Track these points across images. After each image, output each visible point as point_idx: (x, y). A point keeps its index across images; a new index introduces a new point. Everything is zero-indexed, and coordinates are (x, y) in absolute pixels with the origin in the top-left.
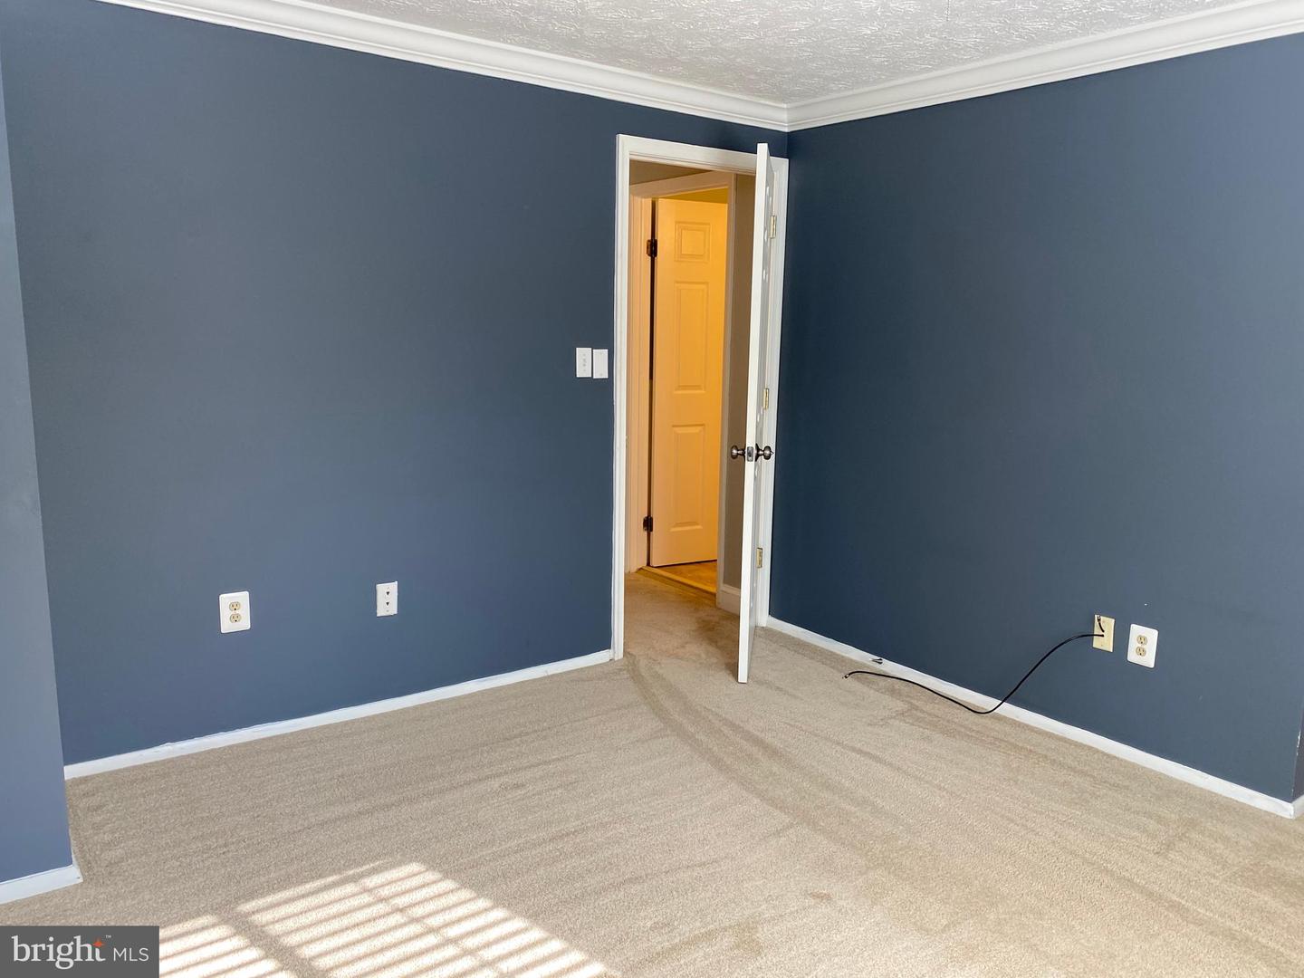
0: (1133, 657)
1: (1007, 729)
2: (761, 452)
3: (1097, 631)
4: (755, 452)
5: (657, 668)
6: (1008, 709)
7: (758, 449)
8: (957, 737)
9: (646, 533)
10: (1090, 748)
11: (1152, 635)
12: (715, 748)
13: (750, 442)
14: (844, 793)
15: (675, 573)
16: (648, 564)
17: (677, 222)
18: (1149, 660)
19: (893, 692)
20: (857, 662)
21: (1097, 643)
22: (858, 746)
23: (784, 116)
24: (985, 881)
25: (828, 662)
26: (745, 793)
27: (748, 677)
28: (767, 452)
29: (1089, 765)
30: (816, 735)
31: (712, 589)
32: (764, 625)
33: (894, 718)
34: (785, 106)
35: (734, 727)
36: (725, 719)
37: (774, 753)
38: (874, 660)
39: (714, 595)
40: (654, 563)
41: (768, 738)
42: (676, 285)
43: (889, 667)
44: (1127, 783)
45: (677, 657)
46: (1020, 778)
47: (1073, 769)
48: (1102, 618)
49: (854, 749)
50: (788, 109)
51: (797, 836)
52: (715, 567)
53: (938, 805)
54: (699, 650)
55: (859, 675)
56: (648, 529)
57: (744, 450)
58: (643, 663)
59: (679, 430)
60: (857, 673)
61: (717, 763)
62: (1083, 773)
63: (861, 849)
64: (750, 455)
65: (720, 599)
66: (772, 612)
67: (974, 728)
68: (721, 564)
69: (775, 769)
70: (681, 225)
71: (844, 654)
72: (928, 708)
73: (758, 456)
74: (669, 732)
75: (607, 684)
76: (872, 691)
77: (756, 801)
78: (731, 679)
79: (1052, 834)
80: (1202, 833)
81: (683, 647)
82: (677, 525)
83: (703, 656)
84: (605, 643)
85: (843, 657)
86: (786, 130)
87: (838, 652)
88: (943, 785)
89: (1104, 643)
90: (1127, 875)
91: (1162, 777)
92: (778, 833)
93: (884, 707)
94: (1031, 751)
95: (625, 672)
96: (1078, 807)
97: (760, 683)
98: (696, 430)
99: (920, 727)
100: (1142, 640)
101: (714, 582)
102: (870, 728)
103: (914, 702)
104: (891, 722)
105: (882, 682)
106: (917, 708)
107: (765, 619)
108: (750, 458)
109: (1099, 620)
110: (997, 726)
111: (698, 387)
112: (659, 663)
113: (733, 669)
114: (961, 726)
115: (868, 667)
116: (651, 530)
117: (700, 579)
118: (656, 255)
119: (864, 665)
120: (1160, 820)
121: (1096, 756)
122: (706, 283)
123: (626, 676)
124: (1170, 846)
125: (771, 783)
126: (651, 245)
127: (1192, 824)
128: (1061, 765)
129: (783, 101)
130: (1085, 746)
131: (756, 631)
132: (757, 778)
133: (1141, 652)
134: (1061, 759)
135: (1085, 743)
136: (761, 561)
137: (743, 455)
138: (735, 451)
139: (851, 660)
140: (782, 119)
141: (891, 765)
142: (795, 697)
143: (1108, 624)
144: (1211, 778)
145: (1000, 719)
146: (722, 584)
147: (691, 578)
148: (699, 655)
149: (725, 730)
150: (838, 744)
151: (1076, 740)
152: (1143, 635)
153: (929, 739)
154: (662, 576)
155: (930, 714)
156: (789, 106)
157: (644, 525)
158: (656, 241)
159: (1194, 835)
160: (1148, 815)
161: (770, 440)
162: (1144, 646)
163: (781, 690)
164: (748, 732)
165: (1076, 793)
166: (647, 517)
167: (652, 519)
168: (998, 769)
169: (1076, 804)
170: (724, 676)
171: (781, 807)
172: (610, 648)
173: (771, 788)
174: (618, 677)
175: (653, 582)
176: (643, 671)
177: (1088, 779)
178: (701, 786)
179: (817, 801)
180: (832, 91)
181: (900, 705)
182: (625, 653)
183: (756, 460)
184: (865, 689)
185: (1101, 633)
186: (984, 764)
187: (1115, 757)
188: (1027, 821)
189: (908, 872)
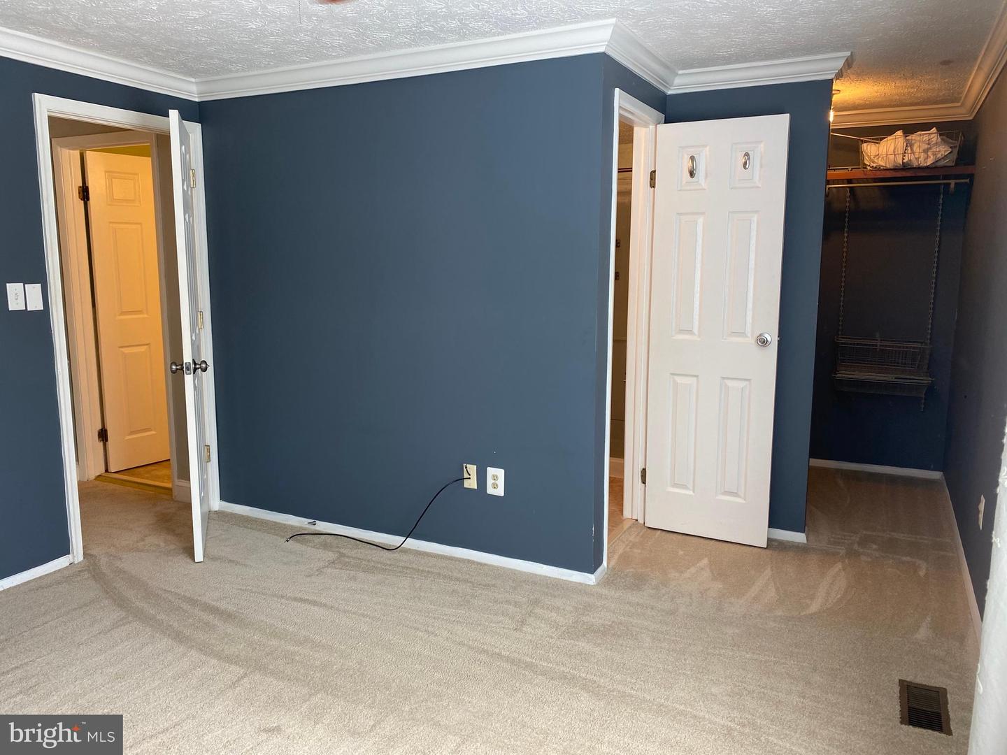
0: (490, 491)
1: (411, 557)
2: (198, 366)
3: (466, 476)
4: (192, 366)
5: (118, 563)
6: (412, 543)
7: (195, 364)
8: (375, 572)
9: (102, 443)
10: (469, 561)
11: (501, 473)
12: (176, 624)
13: (187, 358)
14: (289, 637)
15: (133, 475)
16: (107, 471)
17: (106, 172)
18: (500, 491)
19: (325, 546)
20: (296, 527)
21: (467, 484)
22: (299, 595)
23: (194, 88)
24: (401, 681)
25: (273, 531)
26: (203, 658)
27: (204, 557)
28: (204, 366)
29: (468, 574)
30: (263, 594)
31: (169, 485)
32: (217, 509)
33: (327, 567)
34: (193, 80)
35: (192, 602)
36: (184, 596)
37: (228, 617)
38: (309, 523)
39: (170, 490)
40: (112, 469)
41: (223, 605)
42: (111, 225)
43: (322, 526)
44: (494, 582)
45: (138, 550)
46: (422, 594)
47: (457, 579)
48: (468, 466)
49: (295, 599)
50: (196, 83)
51: (250, 683)
52: (170, 464)
53: (363, 629)
54: (157, 540)
55: (298, 537)
56: (103, 440)
57: (182, 365)
58: (104, 560)
59: (126, 351)
60: (297, 535)
61: (179, 637)
62: (466, 581)
63: (304, 681)
64: (188, 369)
65: (175, 493)
66: (224, 497)
67: (388, 562)
68: (174, 463)
69: (229, 630)
70: (110, 174)
71: (285, 522)
72: (353, 553)
73: (195, 370)
74: (130, 619)
75: (67, 587)
76: (309, 548)
77: (214, 661)
78: (189, 560)
79: (446, 632)
80: (542, 607)
81: (143, 540)
82: (132, 433)
83: (162, 544)
84: (64, 550)
85: (285, 525)
86: (197, 100)
87: (281, 522)
88: (366, 613)
89: (471, 483)
90: (497, 651)
91: (516, 572)
92: (233, 686)
93: (319, 559)
94: (428, 572)
95: (86, 573)
96: (462, 608)
97: (214, 559)
98: (143, 349)
99: (347, 570)
100: (495, 478)
101: (169, 478)
102: (308, 579)
103: (342, 550)
104: (324, 570)
105: (317, 539)
106: (344, 555)
107: (216, 504)
108: (188, 372)
109: (466, 468)
110: (404, 557)
111: (140, 312)
112: (120, 559)
113: (190, 552)
114: (378, 563)
115: (305, 529)
116: (107, 440)
117: (157, 478)
118: (88, 199)
119: (301, 528)
120: (516, 604)
121: (473, 566)
122: (140, 224)
123: (86, 576)
124: (523, 622)
125: (226, 644)
126: (83, 192)
127: (536, 602)
128: (450, 578)
129: (192, 76)
130: (466, 560)
131: (209, 517)
132: (214, 641)
133: (495, 486)
134: (450, 573)
135: (465, 558)
136: (209, 456)
137: (182, 369)
138: (174, 367)
139: (292, 526)
140: (191, 90)
141: (325, 605)
142: (246, 566)
143: (472, 469)
144: (545, 567)
145: (407, 551)
146: (176, 480)
147: (147, 478)
148: (159, 546)
149: (185, 606)
150: (282, 597)
151: (458, 556)
152: (495, 474)
153: (354, 578)
154: (122, 480)
155: (354, 558)
156: (197, 80)
157: (99, 437)
158: (87, 188)
159: (538, 611)
160: (508, 602)
161: (207, 354)
162: (496, 482)
163: (233, 562)
164: (205, 603)
165: (461, 597)
166: (102, 430)
167: (106, 431)
168: (406, 591)
169: (461, 605)
170: (182, 560)
171: (235, 662)
172: (69, 554)
173: (226, 647)
174: (79, 578)
175: (111, 486)
176: (104, 569)
177: (469, 584)
178: (163, 660)
179: (267, 649)
180: (231, 71)
181: (330, 555)
182: (85, 554)
183: (194, 373)
184: (303, 548)
185: (469, 477)
186: (396, 589)
187: (485, 565)
188: (428, 627)
189: (342, 690)
